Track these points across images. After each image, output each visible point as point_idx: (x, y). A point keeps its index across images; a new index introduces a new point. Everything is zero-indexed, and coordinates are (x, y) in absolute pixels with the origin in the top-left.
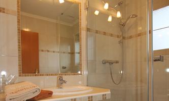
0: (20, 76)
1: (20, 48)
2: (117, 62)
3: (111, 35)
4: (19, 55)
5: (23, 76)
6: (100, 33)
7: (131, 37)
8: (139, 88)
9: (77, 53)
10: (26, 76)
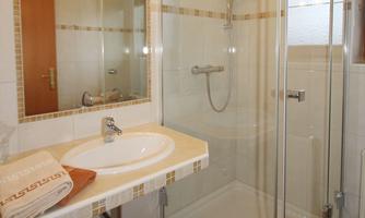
0: (21, 122)
1: (20, 63)
2: (220, 69)
3: (210, 14)
4: (19, 79)
5: (28, 120)
6: (188, 14)
7: (247, 17)
8: (262, 132)
9: (138, 30)
10: (34, 120)
